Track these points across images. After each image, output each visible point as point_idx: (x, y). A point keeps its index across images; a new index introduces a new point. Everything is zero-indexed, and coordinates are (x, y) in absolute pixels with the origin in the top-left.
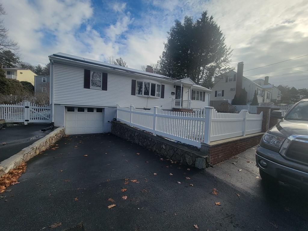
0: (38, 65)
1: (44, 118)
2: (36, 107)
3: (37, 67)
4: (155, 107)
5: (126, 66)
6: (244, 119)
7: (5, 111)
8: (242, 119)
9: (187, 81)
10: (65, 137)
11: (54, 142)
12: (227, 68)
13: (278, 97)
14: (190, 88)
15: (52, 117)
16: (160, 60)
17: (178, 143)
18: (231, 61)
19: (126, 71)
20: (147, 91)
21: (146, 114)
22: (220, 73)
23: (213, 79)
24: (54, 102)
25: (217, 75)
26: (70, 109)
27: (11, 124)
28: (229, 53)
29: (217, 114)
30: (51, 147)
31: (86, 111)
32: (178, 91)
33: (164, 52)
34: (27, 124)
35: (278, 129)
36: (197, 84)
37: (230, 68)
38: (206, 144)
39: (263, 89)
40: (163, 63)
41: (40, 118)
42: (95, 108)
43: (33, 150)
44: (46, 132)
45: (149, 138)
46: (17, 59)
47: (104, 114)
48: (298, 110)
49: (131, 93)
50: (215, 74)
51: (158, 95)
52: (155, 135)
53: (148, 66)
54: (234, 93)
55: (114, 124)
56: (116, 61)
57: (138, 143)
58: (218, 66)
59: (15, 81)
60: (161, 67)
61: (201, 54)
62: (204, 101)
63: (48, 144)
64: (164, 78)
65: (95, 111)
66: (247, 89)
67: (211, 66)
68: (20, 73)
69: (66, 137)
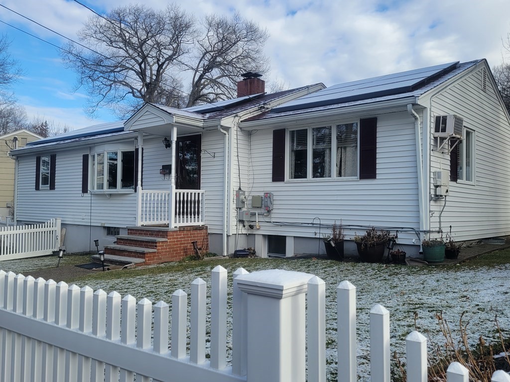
24: (17, 218)
49: (82, 189)
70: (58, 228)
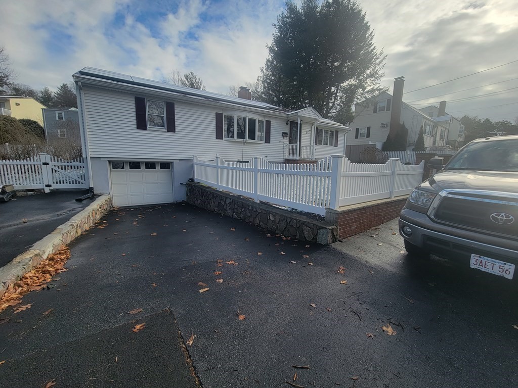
0: (44, 88)
1: (76, 181)
2: (60, 164)
3: (42, 92)
4: (257, 158)
5: (202, 87)
6: (393, 173)
7: (7, 171)
8: (390, 172)
9: (308, 113)
10: (113, 210)
11: (98, 217)
12: (376, 87)
13: (460, 136)
14: (313, 124)
15: (89, 179)
16: (261, 74)
17: (293, 211)
18: (382, 76)
19: (205, 98)
20: (240, 131)
21: (242, 170)
22: (364, 97)
23: (353, 108)
24: (90, 154)
25: (358, 101)
26: (117, 165)
27: (23, 193)
28: (380, 62)
29: (351, 165)
30: (96, 225)
31: (143, 167)
32: (293, 131)
33: (268, 60)
34: (49, 191)
35: (429, 183)
36: (326, 116)
37: (380, 89)
38: (332, 210)
39: (434, 123)
40: (268, 81)
41: (70, 182)
42: (158, 162)
43: (73, 228)
44: (84, 202)
45: (249, 206)
46: (4, 77)
47: (173, 171)
48: (466, 156)
49: (215, 136)
50: (356, 100)
51: (261, 138)
52: (258, 202)
53: (241, 88)
54: (387, 131)
55: (190, 187)
56: (184, 78)
57: (232, 214)
58: (361, 85)
59: (9, 120)
60: (265, 87)
61: (332, 63)
62: (336, 146)
63: (91, 221)
64: (270, 108)
65: (158, 167)
66: (408, 125)
67: (349, 85)
68: (16, 103)
69: (115, 210)
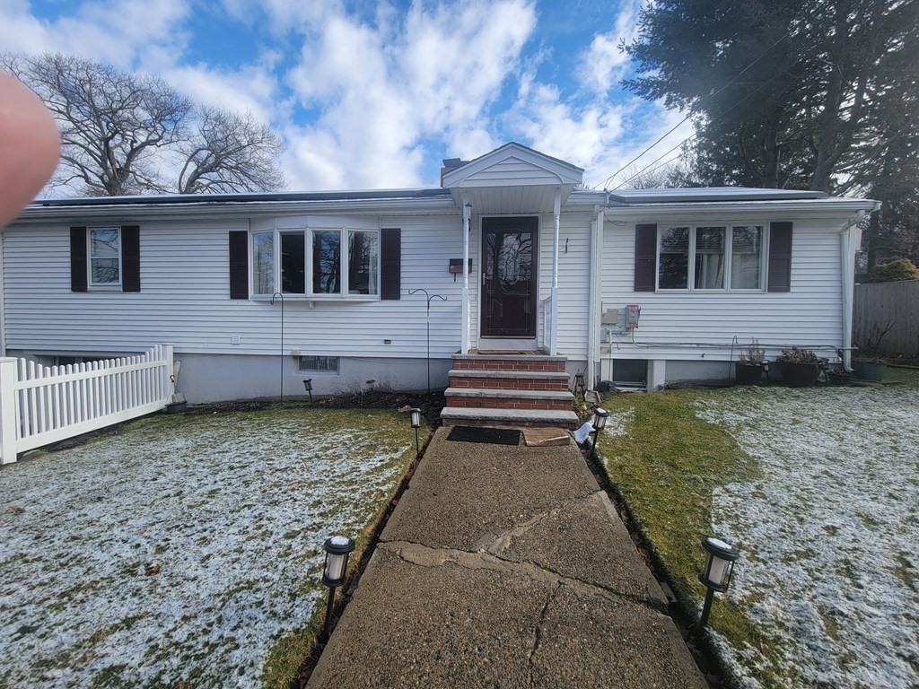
24: (6, 345)
49: (228, 291)
51: (375, 289)
70: (168, 361)
